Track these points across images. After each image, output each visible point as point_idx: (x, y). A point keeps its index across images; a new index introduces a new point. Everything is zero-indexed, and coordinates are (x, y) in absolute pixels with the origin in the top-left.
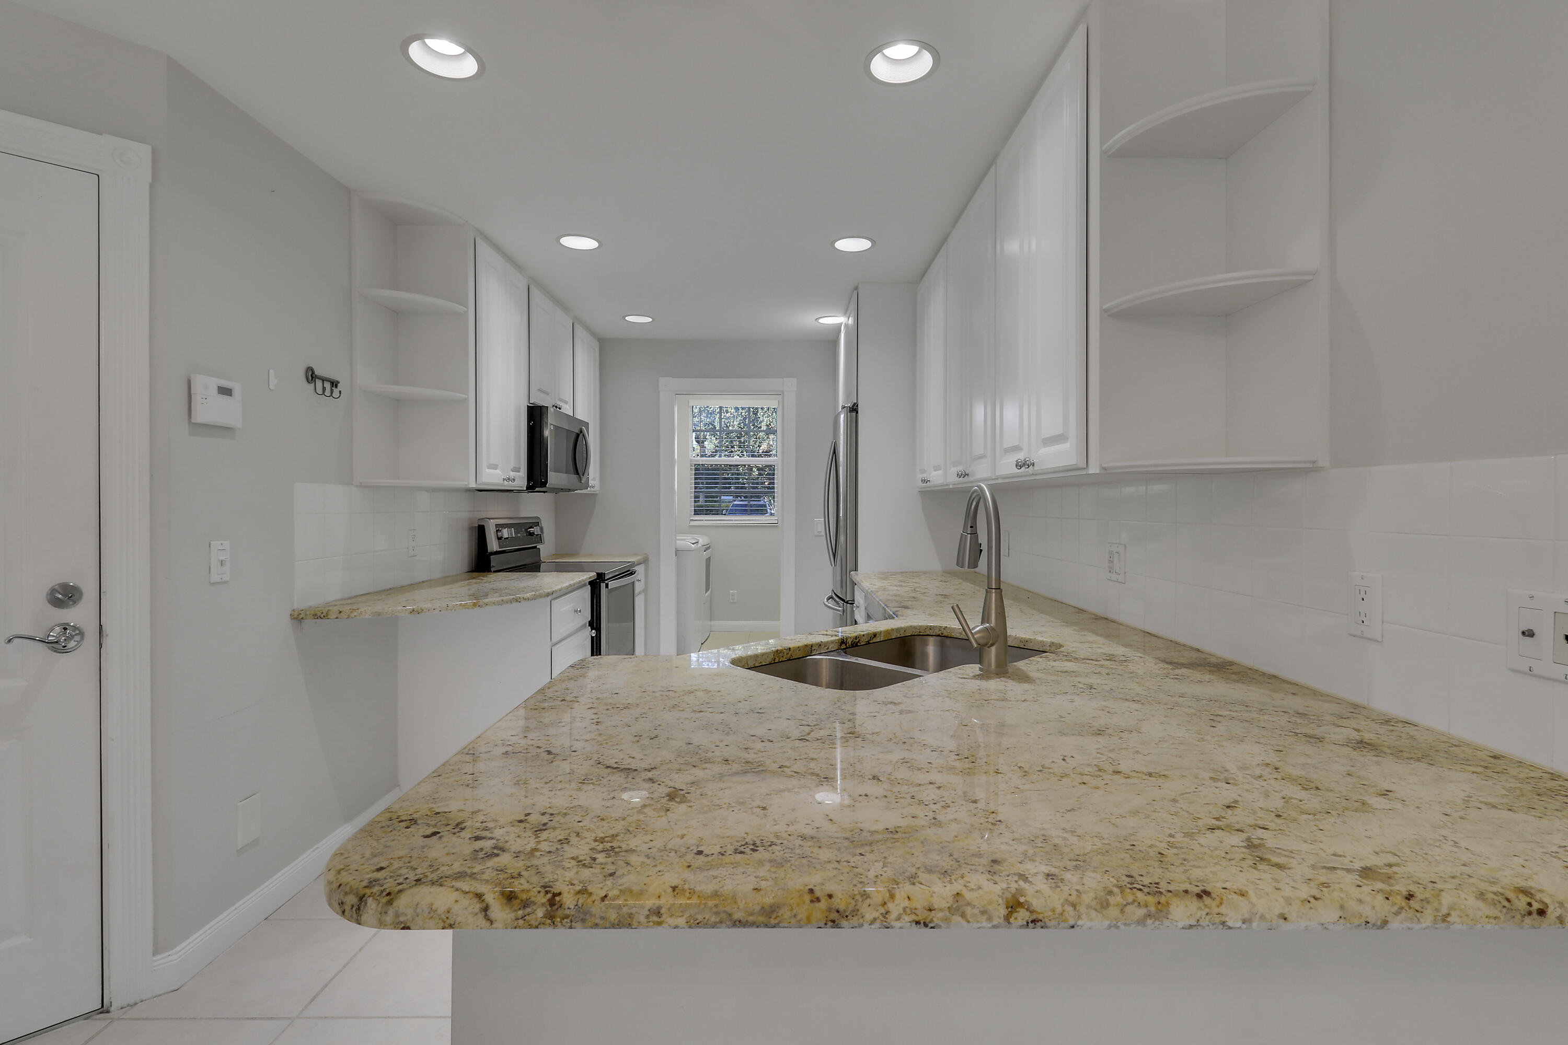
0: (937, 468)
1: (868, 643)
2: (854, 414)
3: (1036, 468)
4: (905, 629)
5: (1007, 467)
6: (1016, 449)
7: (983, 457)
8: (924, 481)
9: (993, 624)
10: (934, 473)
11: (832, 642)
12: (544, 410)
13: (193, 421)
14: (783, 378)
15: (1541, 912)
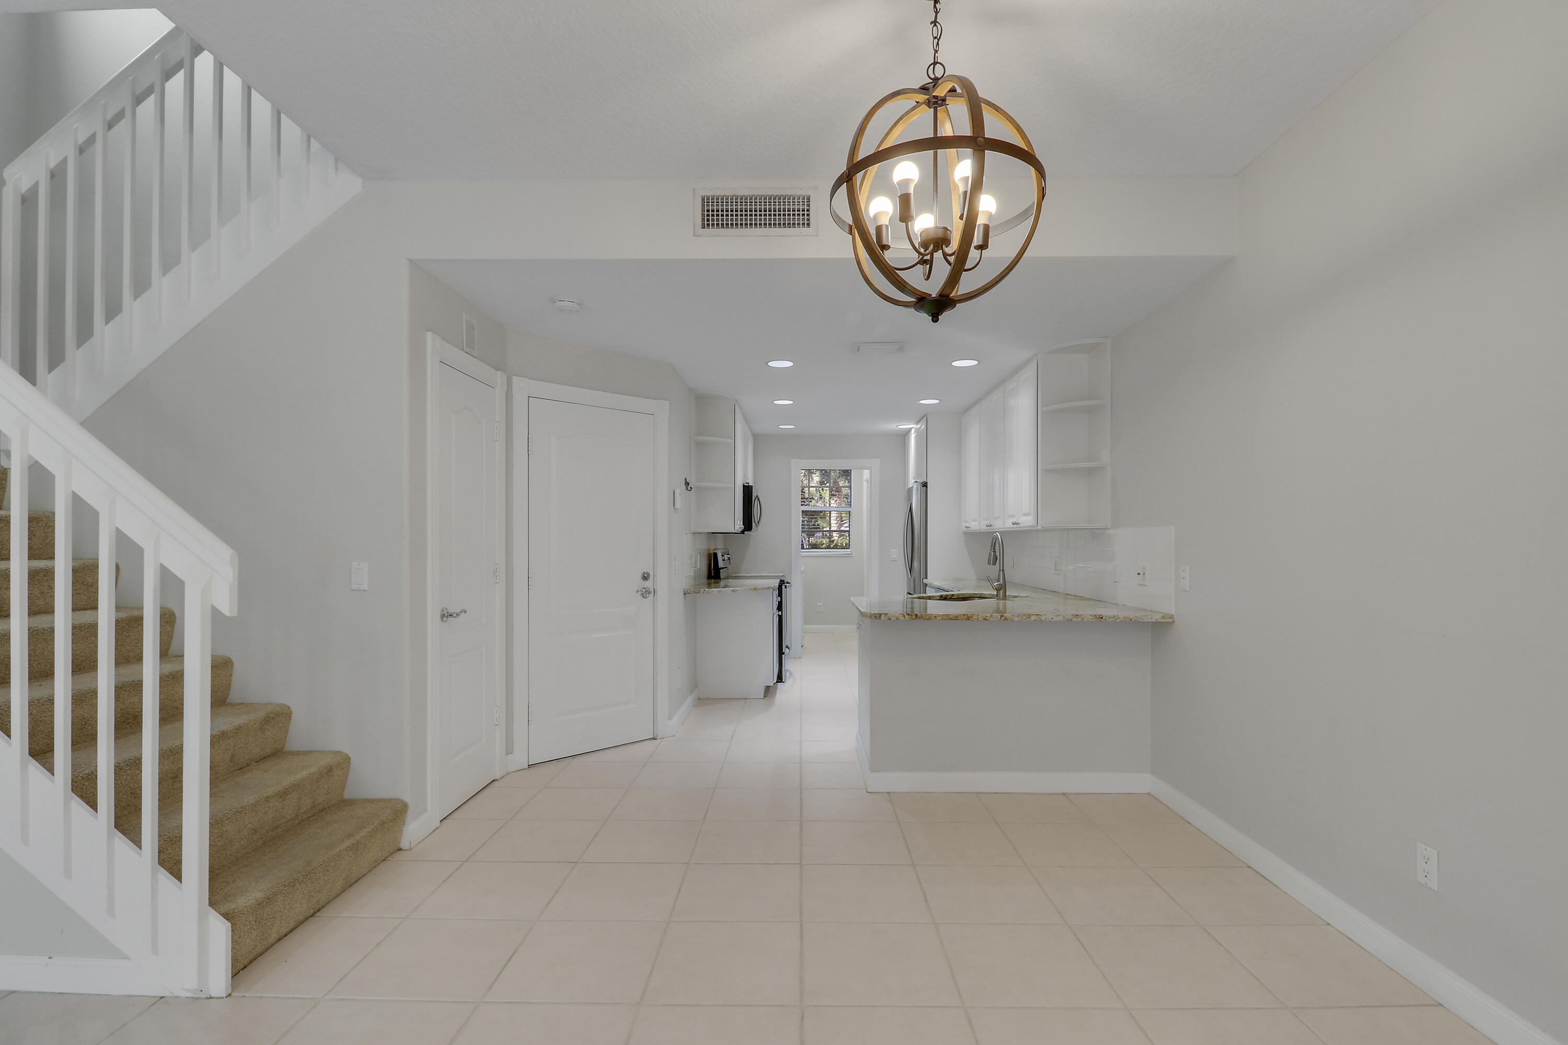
0: (974, 521)
1: (950, 598)
2: (925, 488)
3: (1021, 525)
4: (965, 594)
5: (1008, 524)
6: (1013, 516)
7: (998, 518)
8: (966, 527)
9: (1001, 582)
10: (973, 523)
11: (938, 596)
12: (750, 488)
13: (676, 507)
14: (870, 459)
15: (1102, 618)
